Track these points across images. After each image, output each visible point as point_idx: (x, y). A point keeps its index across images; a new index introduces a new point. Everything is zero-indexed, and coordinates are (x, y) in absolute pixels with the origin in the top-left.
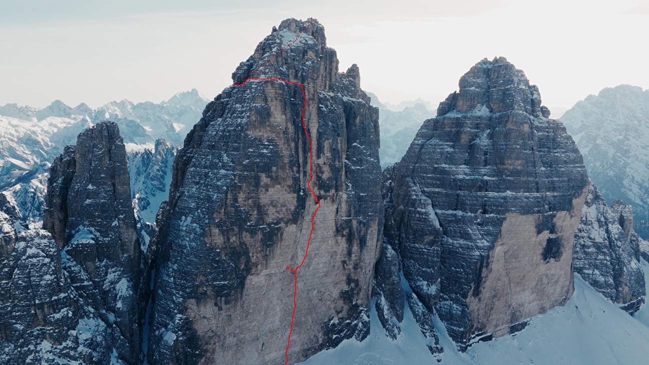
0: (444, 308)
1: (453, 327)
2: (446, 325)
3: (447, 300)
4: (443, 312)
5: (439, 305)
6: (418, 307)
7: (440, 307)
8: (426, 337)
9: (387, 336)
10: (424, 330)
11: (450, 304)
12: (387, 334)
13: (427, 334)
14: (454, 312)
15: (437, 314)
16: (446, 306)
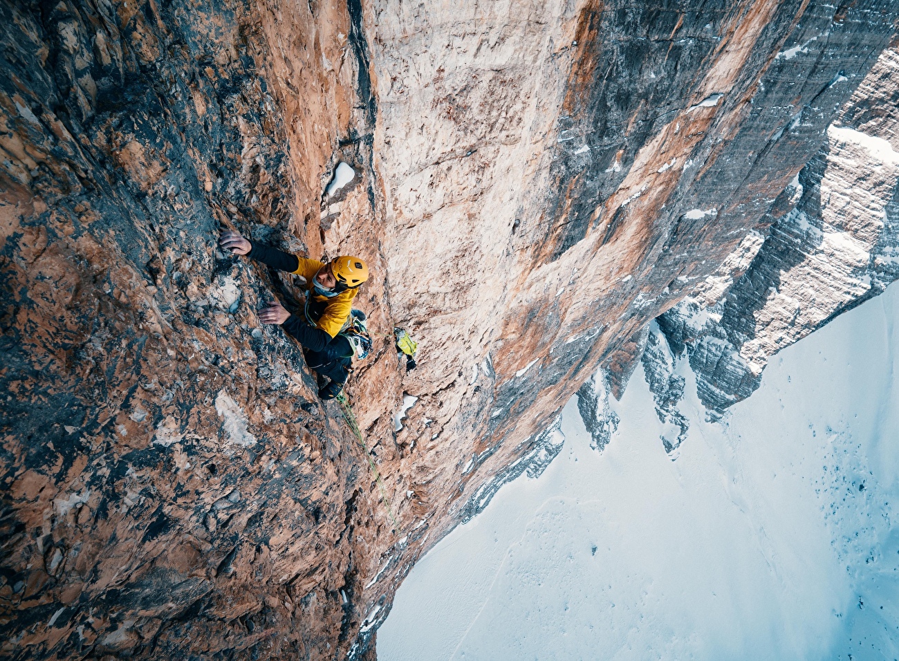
0: (709, 351)
1: (713, 388)
2: (699, 379)
3: (722, 338)
4: (702, 356)
5: (699, 341)
6: (663, 366)
7: (700, 346)
8: (664, 422)
9: (593, 448)
10: (662, 411)
11: (726, 348)
12: (595, 444)
13: (667, 419)
14: (729, 367)
15: (687, 356)
16: (713, 349)
